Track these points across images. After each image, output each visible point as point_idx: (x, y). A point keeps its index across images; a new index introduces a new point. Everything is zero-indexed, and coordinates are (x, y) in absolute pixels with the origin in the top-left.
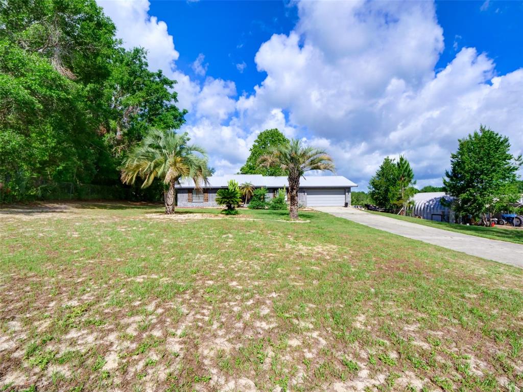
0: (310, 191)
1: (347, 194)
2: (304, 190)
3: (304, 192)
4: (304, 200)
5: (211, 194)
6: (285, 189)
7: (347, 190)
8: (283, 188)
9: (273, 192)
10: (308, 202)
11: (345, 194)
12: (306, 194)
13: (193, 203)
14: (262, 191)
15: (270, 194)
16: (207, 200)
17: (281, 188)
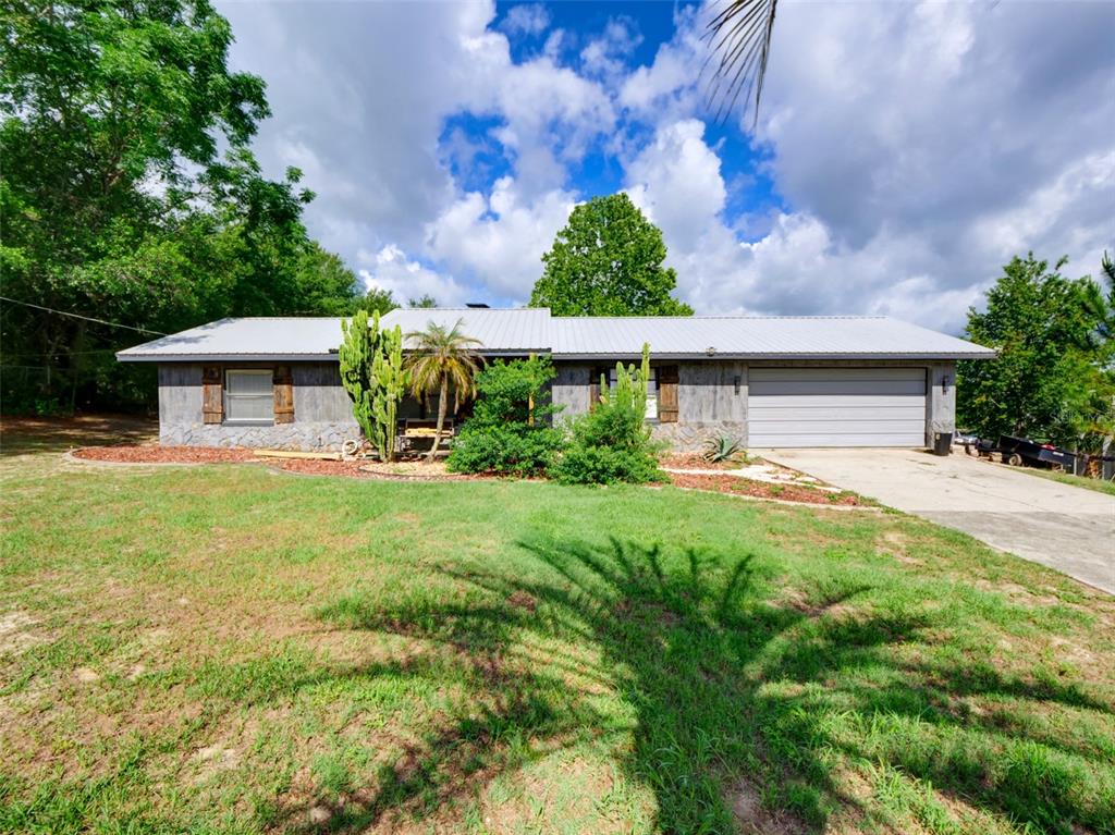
0: (757, 375)
1: (937, 390)
2: (737, 371)
3: (736, 382)
4: (737, 418)
5: (307, 389)
6: (645, 364)
7: (937, 374)
8: (638, 363)
9: (591, 382)
10: (752, 427)
11: (927, 392)
12: (744, 389)
13: (229, 431)
14: (530, 378)
15: (576, 389)
16: (288, 415)
17: (626, 363)
